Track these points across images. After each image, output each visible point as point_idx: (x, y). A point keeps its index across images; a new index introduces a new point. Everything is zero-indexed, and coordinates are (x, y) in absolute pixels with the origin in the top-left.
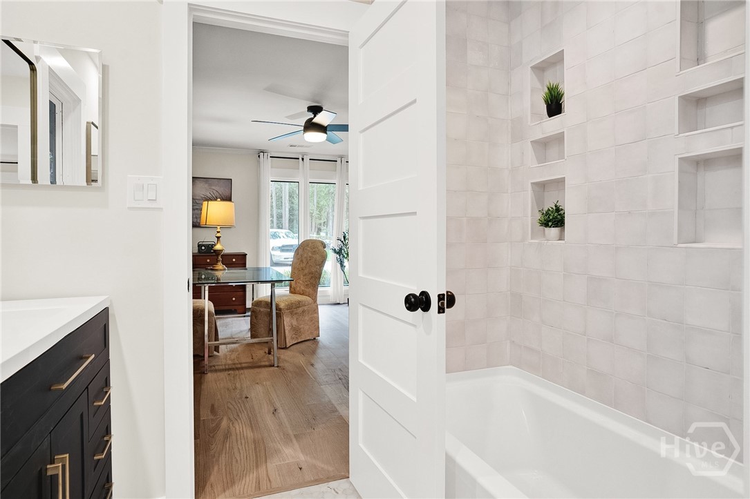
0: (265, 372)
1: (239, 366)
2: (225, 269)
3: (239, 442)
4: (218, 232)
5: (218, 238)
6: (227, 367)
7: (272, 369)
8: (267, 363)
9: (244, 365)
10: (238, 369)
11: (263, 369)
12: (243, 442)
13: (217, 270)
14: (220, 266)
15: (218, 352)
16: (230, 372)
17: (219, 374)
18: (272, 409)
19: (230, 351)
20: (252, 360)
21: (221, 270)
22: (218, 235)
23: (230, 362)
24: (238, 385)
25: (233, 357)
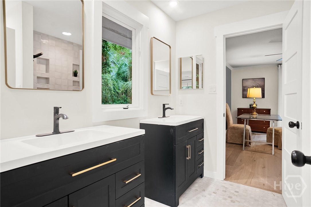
0: (267, 155)
1: (257, 151)
2: (257, 115)
3: (245, 171)
4: (254, 100)
5: (254, 102)
6: (252, 150)
7: (271, 155)
8: (270, 153)
9: (259, 151)
10: (256, 152)
11: (267, 154)
12: (247, 171)
13: (253, 114)
14: (255, 113)
15: (250, 145)
16: (252, 152)
17: (248, 151)
18: (263, 167)
19: (256, 146)
20: (263, 150)
21: (255, 115)
22: (254, 101)
23: (254, 149)
24: (254, 157)
25: (256, 148)
